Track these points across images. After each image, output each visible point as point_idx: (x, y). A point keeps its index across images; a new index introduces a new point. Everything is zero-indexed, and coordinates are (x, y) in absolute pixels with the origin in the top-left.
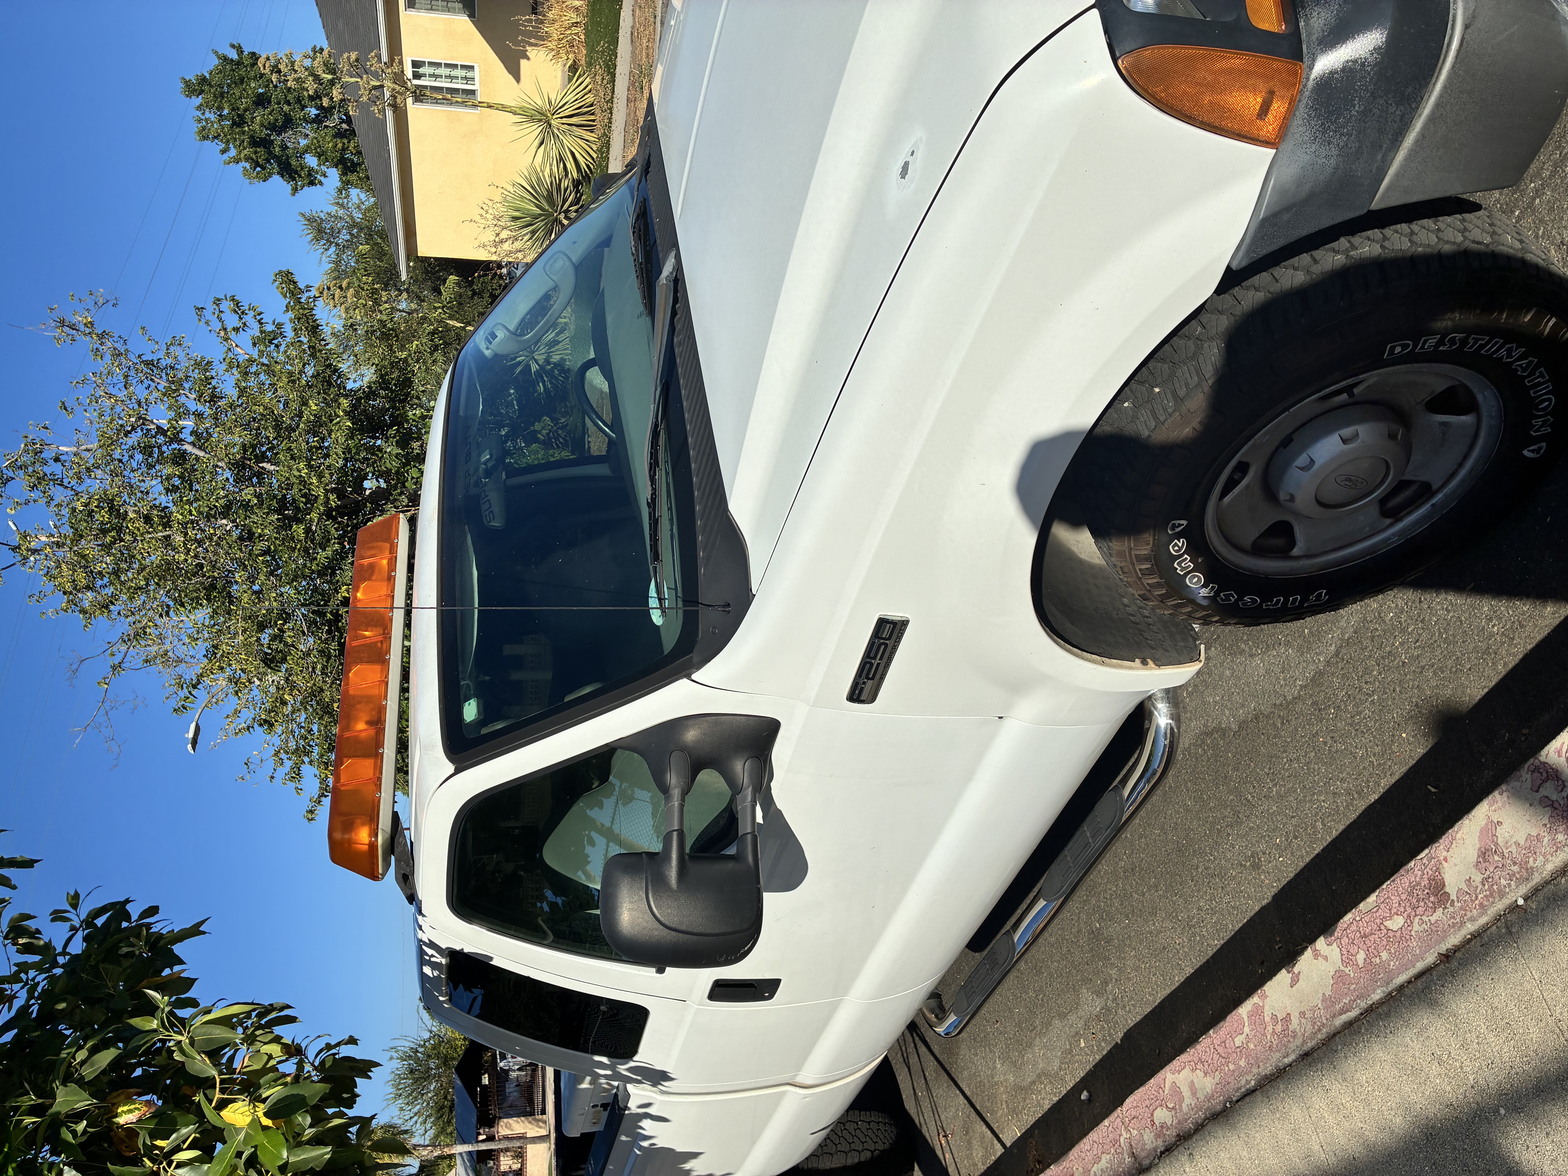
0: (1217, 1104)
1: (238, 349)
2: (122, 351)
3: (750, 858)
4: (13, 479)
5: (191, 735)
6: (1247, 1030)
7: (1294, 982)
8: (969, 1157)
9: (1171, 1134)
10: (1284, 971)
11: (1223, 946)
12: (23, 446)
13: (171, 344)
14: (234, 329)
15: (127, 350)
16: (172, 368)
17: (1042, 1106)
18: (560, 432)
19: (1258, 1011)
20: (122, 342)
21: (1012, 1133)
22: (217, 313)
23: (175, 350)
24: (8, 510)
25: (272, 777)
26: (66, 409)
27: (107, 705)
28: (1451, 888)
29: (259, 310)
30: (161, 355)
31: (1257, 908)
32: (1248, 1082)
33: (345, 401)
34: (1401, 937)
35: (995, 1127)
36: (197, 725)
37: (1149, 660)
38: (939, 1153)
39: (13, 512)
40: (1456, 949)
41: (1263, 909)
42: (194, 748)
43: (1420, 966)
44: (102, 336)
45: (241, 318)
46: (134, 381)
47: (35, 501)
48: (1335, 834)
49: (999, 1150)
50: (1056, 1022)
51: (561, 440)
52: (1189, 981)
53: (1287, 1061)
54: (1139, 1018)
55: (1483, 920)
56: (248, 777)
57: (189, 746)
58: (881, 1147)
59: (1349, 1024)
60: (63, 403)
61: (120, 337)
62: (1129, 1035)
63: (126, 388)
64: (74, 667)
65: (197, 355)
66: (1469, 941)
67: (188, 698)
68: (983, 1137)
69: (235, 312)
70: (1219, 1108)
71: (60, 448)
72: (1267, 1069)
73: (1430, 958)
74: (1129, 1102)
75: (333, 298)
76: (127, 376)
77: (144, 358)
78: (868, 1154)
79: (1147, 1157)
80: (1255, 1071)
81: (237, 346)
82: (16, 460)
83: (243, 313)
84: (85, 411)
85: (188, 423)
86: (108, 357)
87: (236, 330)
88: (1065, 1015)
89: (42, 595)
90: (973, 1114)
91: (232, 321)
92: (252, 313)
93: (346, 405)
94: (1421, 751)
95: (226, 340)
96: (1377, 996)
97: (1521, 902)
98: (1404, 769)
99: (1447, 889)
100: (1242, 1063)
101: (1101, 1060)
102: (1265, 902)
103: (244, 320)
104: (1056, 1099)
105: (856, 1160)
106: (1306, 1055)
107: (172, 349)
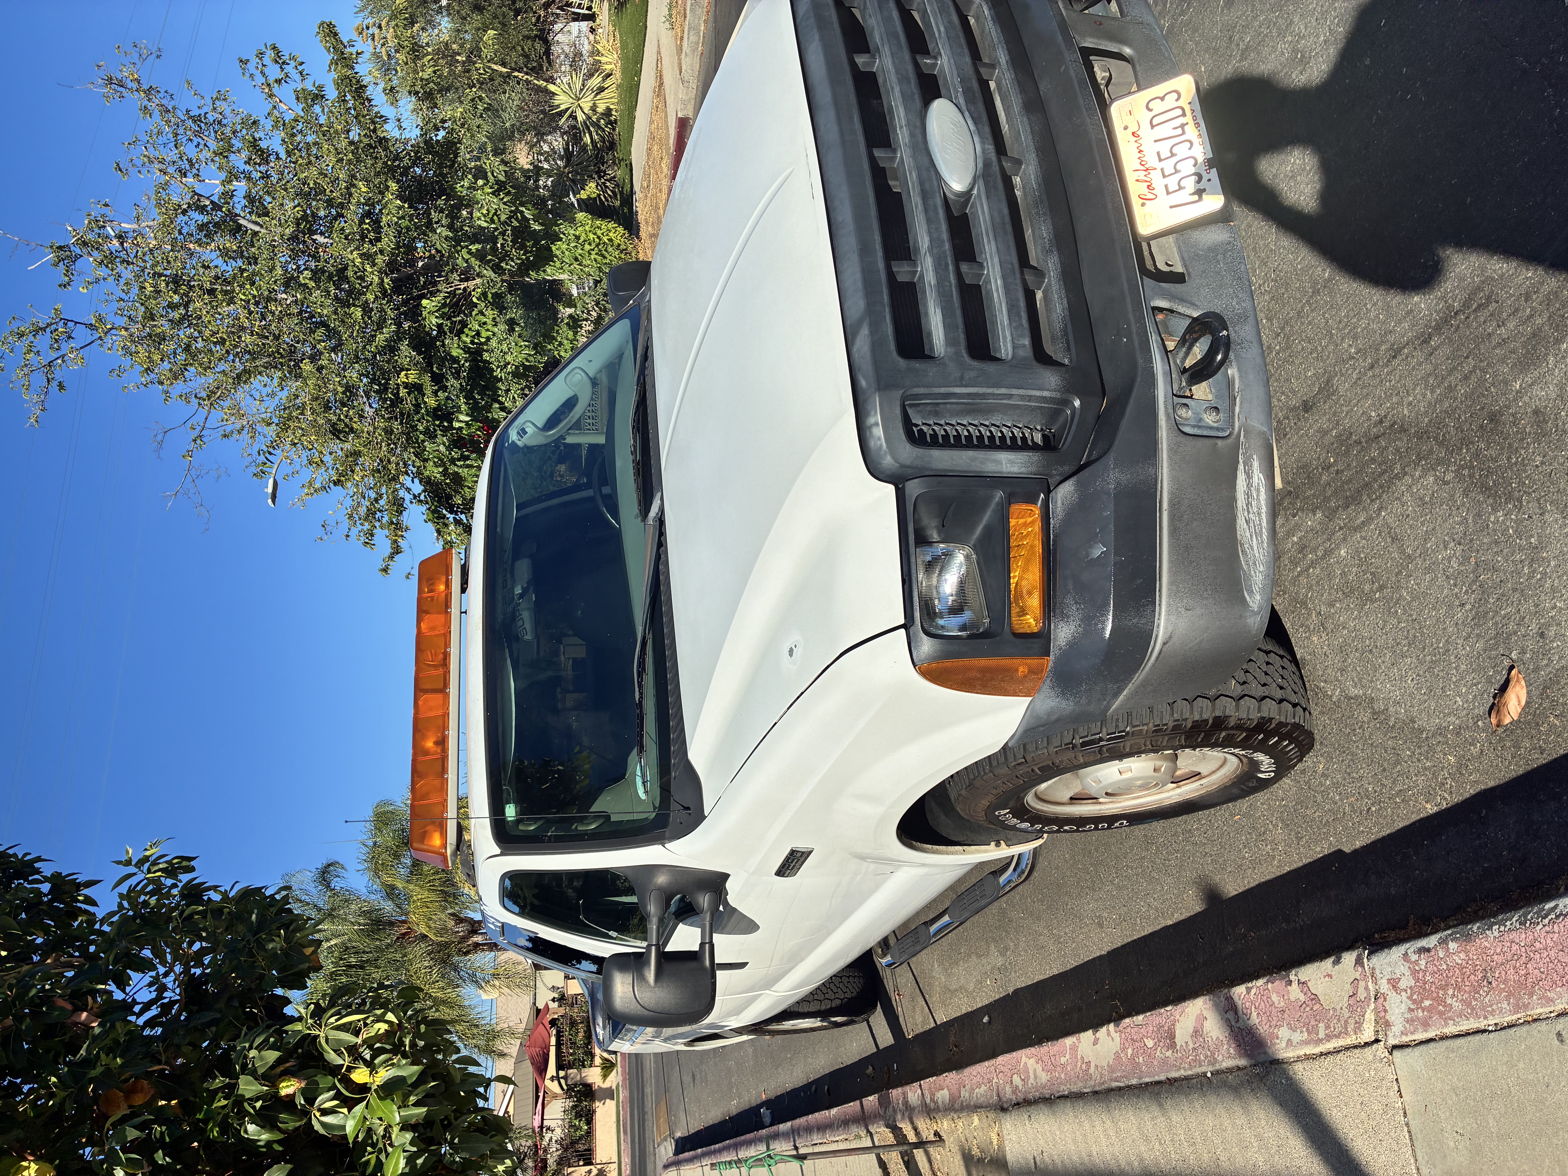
0: (1047, 1093)
1: (281, 105)
2: (170, 108)
3: (707, 963)
4: (81, 256)
5: (270, 490)
6: (1068, 1056)
7: (1096, 1042)
8: (913, 1017)
9: (1021, 1096)
10: (1091, 1031)
11: (1076, 967)
12: (86, 222)
13: (217, 98)
14: (276, 81)
15: (174, 108)
16: (220, 123)
17: (961, 1009)
18: (608, 184)
19: (1074, 1048)
20: (169, 97)
21: (942, 1017)
22: (260, 66)
23: (222, 106)
24: (81, 289)
25: (348, 536)
26: (120, 170)
27: (193, 472)
28: (1179, 1040)
29: (300, 60)
30: (208, 108)
31: (1098, 954)
32: (1064, 1090)
33: (394, 185)
34: (1149, 1054)
35: (931, 1006)
36: (275, 480)
37: (1002, 842)
38: (894, 1003)
39: (85, 291)
40: (1176, 1080)
41: (1101, 957)
42: (274, 502)
43: (1157, 1078)
44: (149, 91)
45: (282, 69)
46: (184, 140)
47: (104, 279)
48: (1146, 933)
49: (933, 1025)
50: (974, 957)
51: (609, 193)
52: (1054, 978)
53: (1086, 1090)
54: (1023, 985)
55: (1190, 1073)
56: (325, 537)
57: (270, 501)
58: (849, 995)
59: (1120, 1089)
60: (118, 165)
61: (166, 92)
62: (1017, 992)
63: (177, 148)
64: (159, 438)
65: (243, 111)
66: (1183, 1080)
67: (265, 464)
68: (923, 1009)
69: (277, 62)
70: (1047, 1096)
71: (122, 225)
72: (1075, 1089)
73: (1162, 1077)
74: (1001, 1059)
75: (373, 39)
76: (176, 135)
77: (192, 114)
78: (838, 1002)
79: (1007, 1102)
80: (1068, 1086)
81: (281, 101)
82: (82, 237)
83: (284, 63)
84: (139, 172)
85: (240, 186)
86: (157, 113)
87: (278, 81)
88: (980, 956)
89: (121, 371)
90: (918, 990)
91: (274, 72)
92: (293, 63)
93: (394, 189)
94: (1199, 910)
95: (271, 96)
96: (1134, 1082)
97: (1209, 1075)
98: (1189, 915)
99: (1176, 1040)
100: (1063, 1076)
101: (999, 999)
102: (1103, 953)
103: (285, 71)
104: (970, 1010)
105: (829, 1007)
106: (1096, 1093)
107: (218, 103)
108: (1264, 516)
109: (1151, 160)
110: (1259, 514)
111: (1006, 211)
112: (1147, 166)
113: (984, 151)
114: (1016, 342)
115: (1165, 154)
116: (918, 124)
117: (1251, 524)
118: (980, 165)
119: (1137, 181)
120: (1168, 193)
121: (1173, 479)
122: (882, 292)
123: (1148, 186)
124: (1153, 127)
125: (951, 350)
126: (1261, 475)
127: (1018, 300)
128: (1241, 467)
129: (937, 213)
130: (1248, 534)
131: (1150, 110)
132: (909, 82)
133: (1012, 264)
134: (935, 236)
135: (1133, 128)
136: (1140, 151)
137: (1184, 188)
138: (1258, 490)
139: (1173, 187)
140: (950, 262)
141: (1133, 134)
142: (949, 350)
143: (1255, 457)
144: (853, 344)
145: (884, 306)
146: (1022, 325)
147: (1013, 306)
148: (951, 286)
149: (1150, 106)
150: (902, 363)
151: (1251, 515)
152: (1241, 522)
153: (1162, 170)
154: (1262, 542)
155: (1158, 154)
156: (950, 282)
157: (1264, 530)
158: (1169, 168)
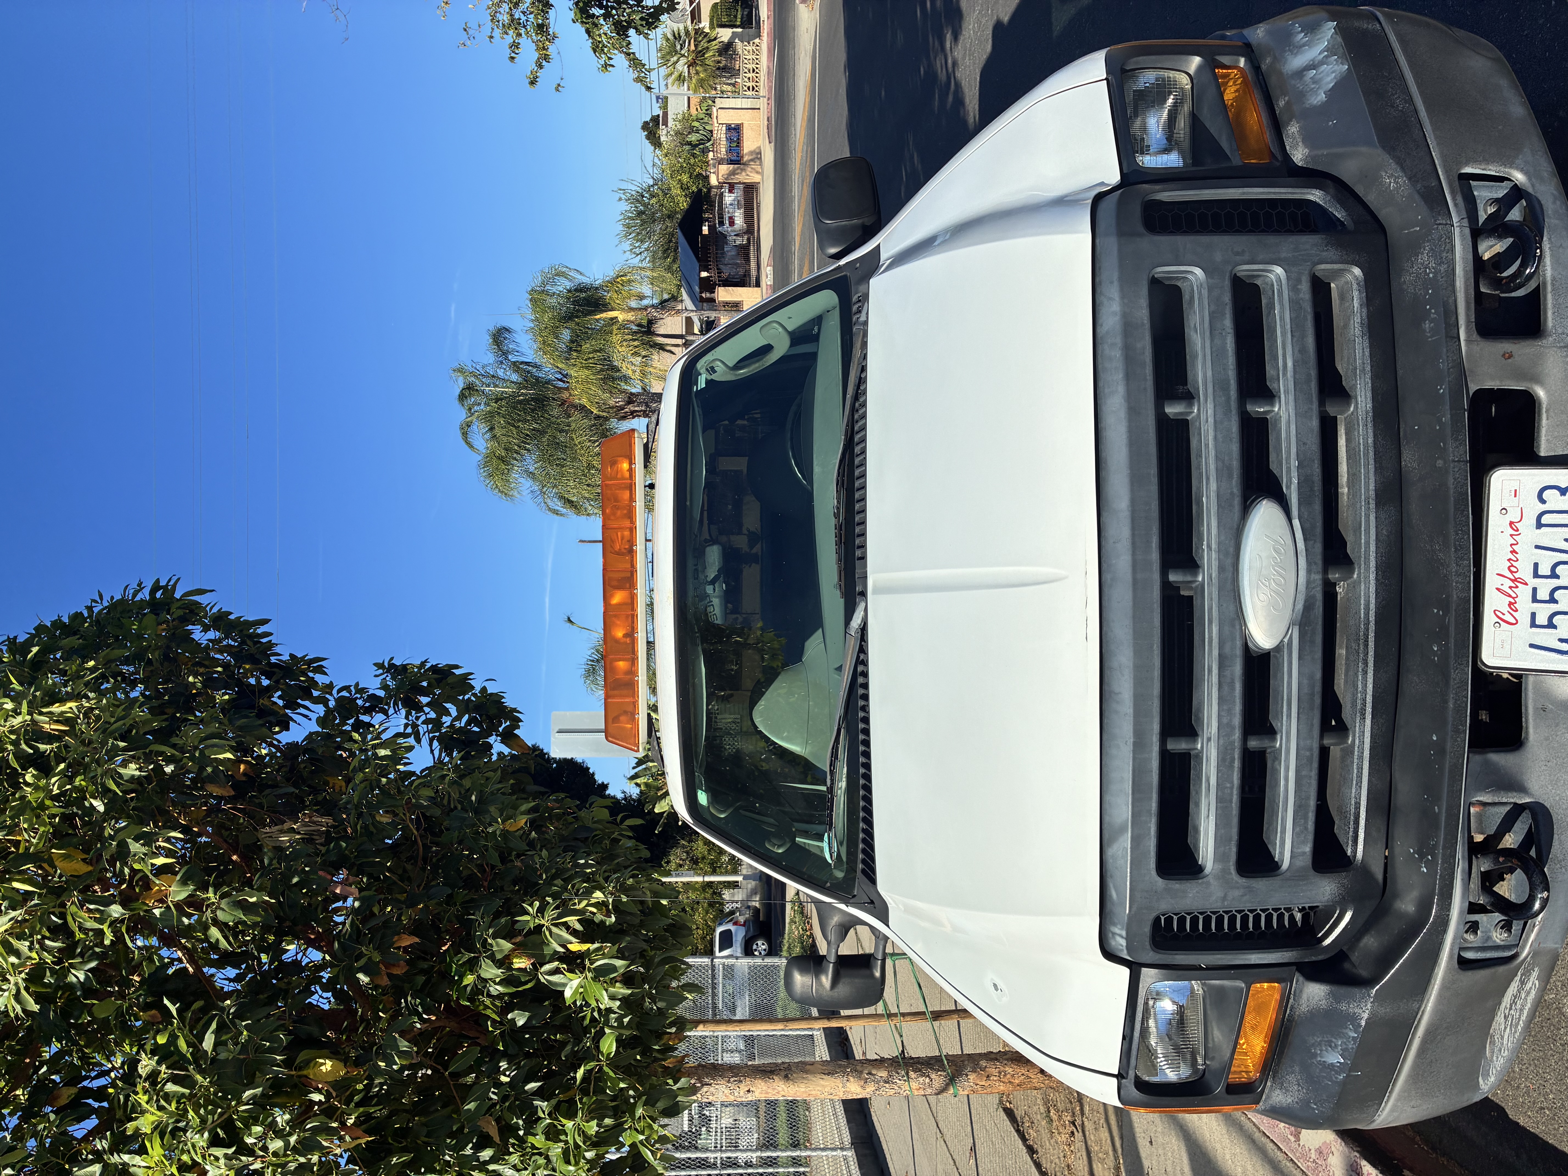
25: (491, 37)
56: (468, 43)
108: (1525, 1012)
109: (1526, 573)
110: (1521, 1010)
111: (1318, 675)
112: (1517, 575)
113: (1308, 582)
114: (1295, 850)
115: (1544, 570)
116: (1231, 550)
117: (1510, 1019)
118: (1300, 606)
119: (1498, 589)
120: (1533, 624)
121: (1436, 1011)
122: (1151, 798)
123: (1510, 604)
124: (1539, 525)
125: (1219, 866)
126: (1537, 982)
127: (1308, 798)
128: (1518, 978)
129: (1233, 689)
130: (1503, 1027)
131: (1543, 501)
132: (1230, 476)
133: (1311, 749)
134: (1225, 721)
135: (1514, 516)
136: (1514, 552)
137: (1555, 627)
138: (1528, 993)
139: (1542, 620)
140: (1236, 756)
141: (1511, 523)
142: (1216, 866)
143: (1536, 969)
144: (1109, 846)
145: (1151, 814)
146: (1306, 829)
147: (1300, 807)
148: (1232, 788)
149: (1546, 495)
150: (1160, 882)
151: (1512, 1012)
152: (1500, 1018)
153: (1535, 590)
154: (1515, 1032)
155: (1536, 565)
156: (1232, 782)
157: (1521, 1022)
158: (1544, 588)
